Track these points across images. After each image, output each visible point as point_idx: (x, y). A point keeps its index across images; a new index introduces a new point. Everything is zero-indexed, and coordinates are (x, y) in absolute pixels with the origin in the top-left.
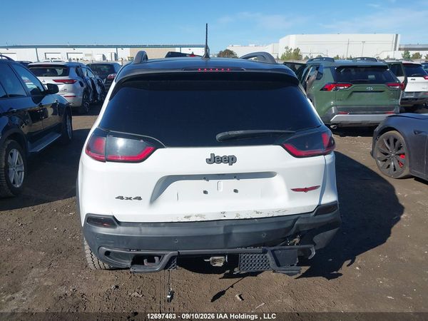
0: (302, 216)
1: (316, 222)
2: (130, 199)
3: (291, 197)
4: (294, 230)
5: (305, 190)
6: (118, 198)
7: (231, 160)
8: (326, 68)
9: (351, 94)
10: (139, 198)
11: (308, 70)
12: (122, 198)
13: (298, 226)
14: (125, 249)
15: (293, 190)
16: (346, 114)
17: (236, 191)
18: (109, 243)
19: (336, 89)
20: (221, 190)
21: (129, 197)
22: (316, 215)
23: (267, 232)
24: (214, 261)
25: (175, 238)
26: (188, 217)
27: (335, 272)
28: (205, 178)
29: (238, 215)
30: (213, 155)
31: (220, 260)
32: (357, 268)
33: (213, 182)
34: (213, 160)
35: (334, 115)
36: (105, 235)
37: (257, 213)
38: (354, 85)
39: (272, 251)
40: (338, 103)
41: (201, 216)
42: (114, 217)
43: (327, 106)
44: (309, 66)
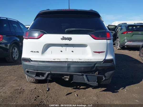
0: (98, 63)
1: (104, 66)
2: (35, 52)
3: (93, 55)
4: (95, 68)
5: (99, 52)
6: (31, 51)
7: (70, 39)
8: (123, 26)
9: (133, 35)
10: (38, 52)
11: (118, 28)
12: (32, 52)
13: (97, 67)
14: (33, 70)
15: (94, 52)
16: (131, 42)
17: (72, 51)
18: (28, 68)
19: (127, 33)
20: (67, 51)
21: (35, 51)
22: (103, 63)
23: (84, 67)
24: (65, 78)
25: (50, 67)
26: (55, 59)
27: (116, 91)
28: (61, 46)
29: (72, 60)
30: (63, 37)
31: (67, 78)
32: (126, 90)
33: (64, 48)
34: (63, 39)
35: (126, 42)
36: (27, 65)
37: (80, 60)
38: (134, 32)
39: (86, 75)
40: (128, 38)
41: (59, 59)
42: (30, 59)
43: (123, 39)
44: (118, 26)
